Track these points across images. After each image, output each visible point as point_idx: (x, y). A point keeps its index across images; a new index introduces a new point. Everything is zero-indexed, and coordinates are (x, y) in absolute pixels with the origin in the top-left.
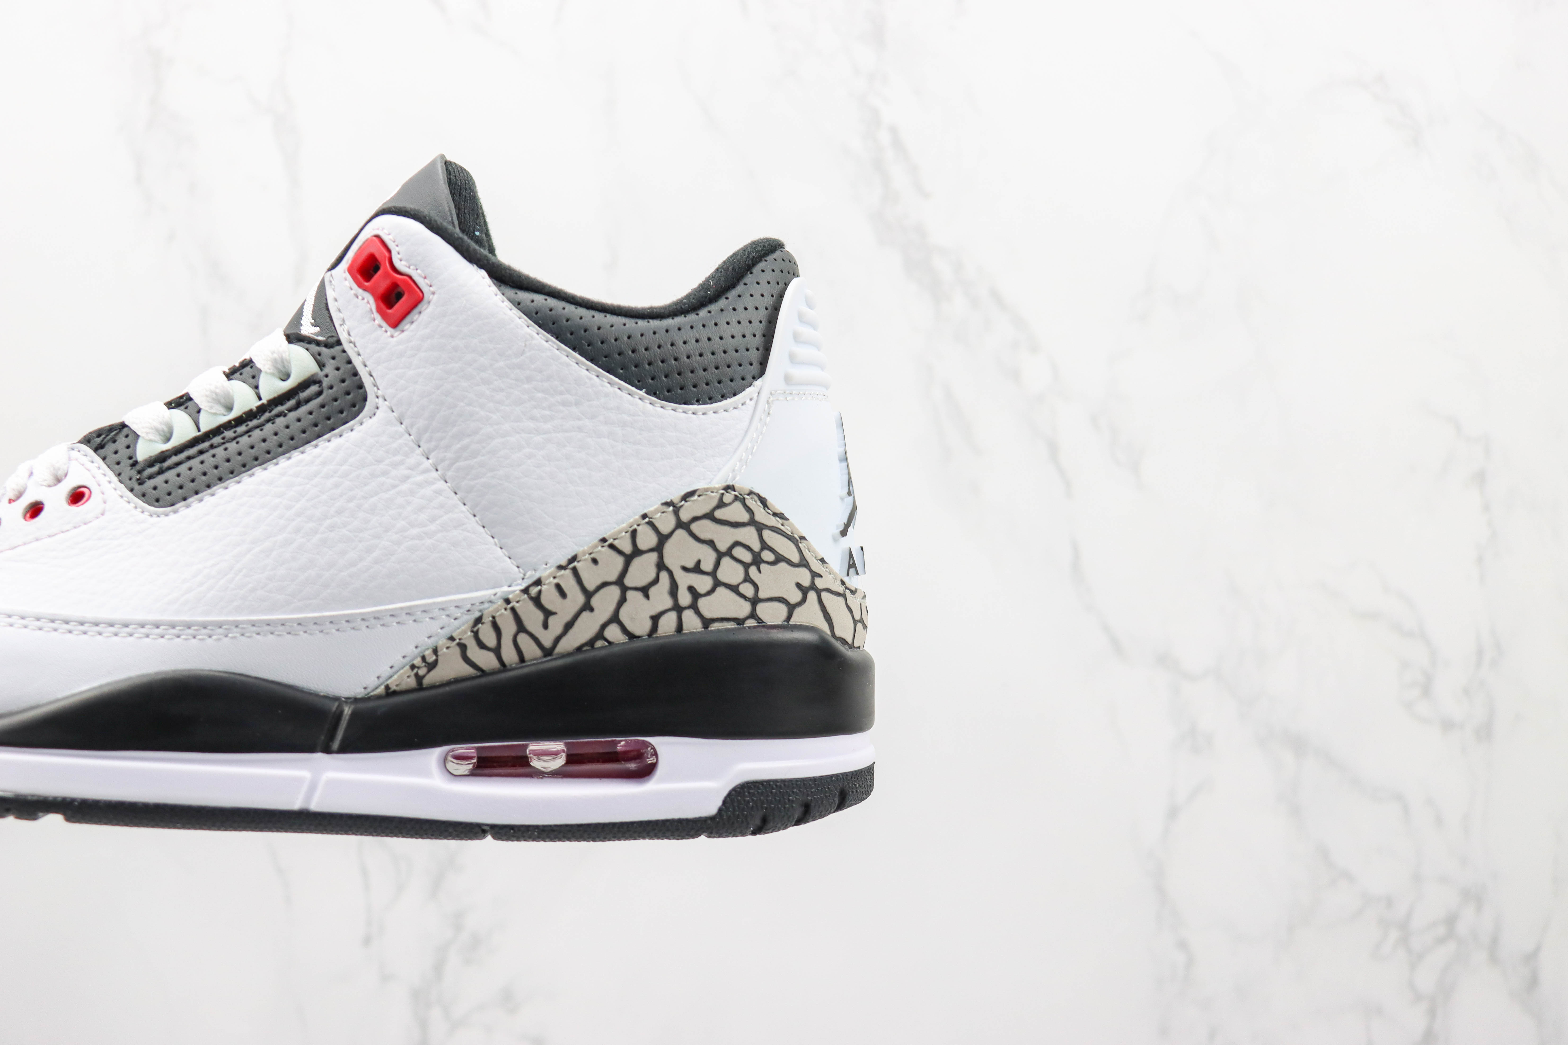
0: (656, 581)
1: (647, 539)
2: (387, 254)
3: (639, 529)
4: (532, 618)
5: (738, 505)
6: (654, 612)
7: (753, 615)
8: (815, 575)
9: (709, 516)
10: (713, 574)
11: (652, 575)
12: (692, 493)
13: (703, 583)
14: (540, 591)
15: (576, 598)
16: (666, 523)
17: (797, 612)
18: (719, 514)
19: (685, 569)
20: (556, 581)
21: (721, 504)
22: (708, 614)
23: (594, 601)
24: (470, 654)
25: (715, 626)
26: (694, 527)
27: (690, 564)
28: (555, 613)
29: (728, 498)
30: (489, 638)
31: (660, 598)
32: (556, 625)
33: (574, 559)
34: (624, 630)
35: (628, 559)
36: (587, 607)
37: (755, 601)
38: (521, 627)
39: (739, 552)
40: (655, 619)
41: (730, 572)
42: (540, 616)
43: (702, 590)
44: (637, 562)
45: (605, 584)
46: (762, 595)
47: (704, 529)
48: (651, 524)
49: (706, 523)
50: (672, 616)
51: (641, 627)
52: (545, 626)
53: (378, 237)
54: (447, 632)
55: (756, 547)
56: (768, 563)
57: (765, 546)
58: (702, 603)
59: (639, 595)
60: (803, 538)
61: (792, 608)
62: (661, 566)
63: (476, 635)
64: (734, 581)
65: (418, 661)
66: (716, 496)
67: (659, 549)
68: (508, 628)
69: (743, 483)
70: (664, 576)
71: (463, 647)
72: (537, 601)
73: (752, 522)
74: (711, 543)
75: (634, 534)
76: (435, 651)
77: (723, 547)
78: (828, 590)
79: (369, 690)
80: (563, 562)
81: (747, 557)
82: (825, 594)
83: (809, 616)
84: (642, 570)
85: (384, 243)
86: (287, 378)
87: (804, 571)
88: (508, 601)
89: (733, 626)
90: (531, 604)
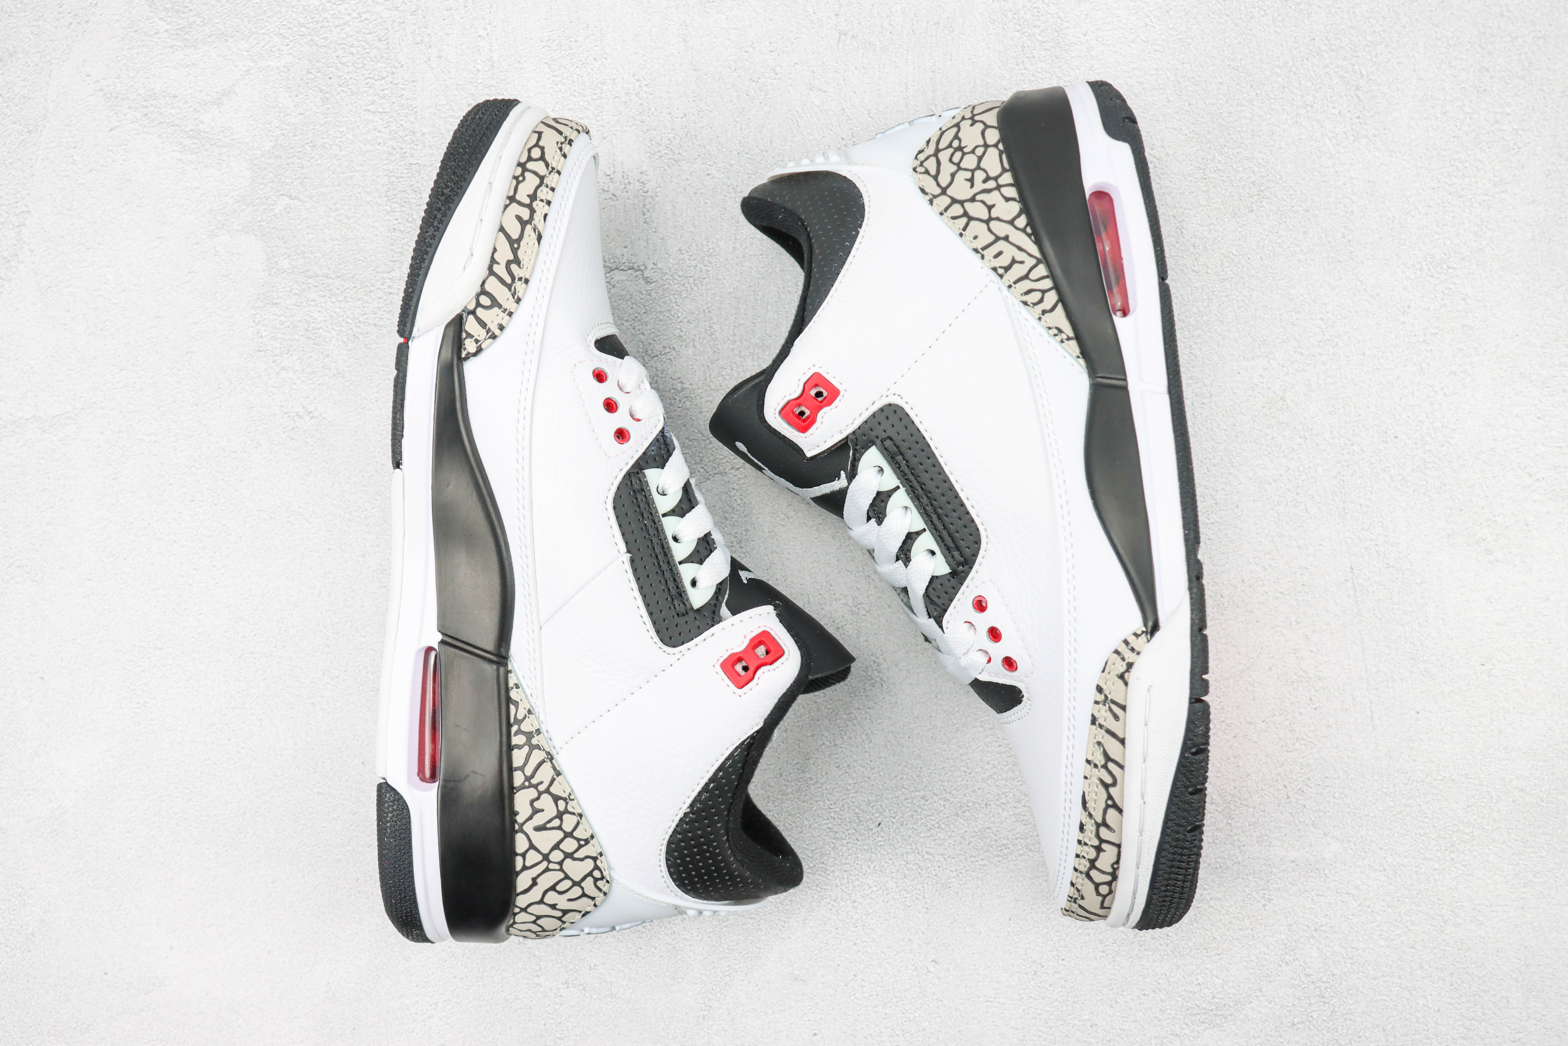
0: (983, 202)
1: (957, 210)
2: (792, 403)
3: (950, 215)
4: (1018, 271)
5: (925, 164)
6: (1003, 200)
7: (996, 146)
8: (963, 118)
9: (936, 178)
10: (973, 171)
11: (979, 203)
12: (922, 190)
13: (979, 176)
14: (1000, 267)
15: (1001, 245)
16: (945, 201)
17: (988, 123)
18: (933, 172)
19: (972, 186)
20: (992, 259)
21: (927, 172)
22: (999, 170)
23: (1002, 235)
24: (1048, 308)
25: (1006, 166)
26: (944, 185)
27: (969, 184)
28: (1013, 257)
29: (921, 169)
30: (1037, 296)
31: (993, 198)
32: (1020, 256)
33: (976, 250)
34: (1018, 216)
35: (971, 218)
36: (1006, 238)
37: (986, 146)
38: (1026, 277)
39: (956, 159)
40: (1007, 199)
41: (970, 162)
42: (1016, 266)
43: (984, 176)
44: (972, 213)
45: (990, 230)
46: (982, 143)
47: (944, 180)
48: (946, 210)
49: (940, 179)
50: (1003, 190)
51: (1014, 208)
52: (1022, 262)
53: (780, 412)
54: (1035, 323)
55: (951, 150)
56: (960, 142)
57: (950, 146)
58: (992, 174)
59: (993, 210)
60: (940, 129)
61: (987, 126)
62: (973, 199)
63: (1035, 304)
64: (976, 159)
65: (1058, 338)
66: (921, 176)
67: (962, 203)
68: (1026, 285)
69: (911, 163)
70: (978, 198)
71: (1044, 312)
72: (1007, 269)
73: (936, 154)
74: (953, 175)
75: (954, 218)
76: (1050, 328)
77: (955, 168)
78: (972, 112)
79: (1082, 371)
80: (980, 255)
81: (958, 155)
82: (975, 112)
83: (991, 119)
84: (977, 210)
85: (782, 409)
86: (881, 470)
87: (962, 124)
88: (1010, 287)
89: (1004, 156)
90: (1009, 272)
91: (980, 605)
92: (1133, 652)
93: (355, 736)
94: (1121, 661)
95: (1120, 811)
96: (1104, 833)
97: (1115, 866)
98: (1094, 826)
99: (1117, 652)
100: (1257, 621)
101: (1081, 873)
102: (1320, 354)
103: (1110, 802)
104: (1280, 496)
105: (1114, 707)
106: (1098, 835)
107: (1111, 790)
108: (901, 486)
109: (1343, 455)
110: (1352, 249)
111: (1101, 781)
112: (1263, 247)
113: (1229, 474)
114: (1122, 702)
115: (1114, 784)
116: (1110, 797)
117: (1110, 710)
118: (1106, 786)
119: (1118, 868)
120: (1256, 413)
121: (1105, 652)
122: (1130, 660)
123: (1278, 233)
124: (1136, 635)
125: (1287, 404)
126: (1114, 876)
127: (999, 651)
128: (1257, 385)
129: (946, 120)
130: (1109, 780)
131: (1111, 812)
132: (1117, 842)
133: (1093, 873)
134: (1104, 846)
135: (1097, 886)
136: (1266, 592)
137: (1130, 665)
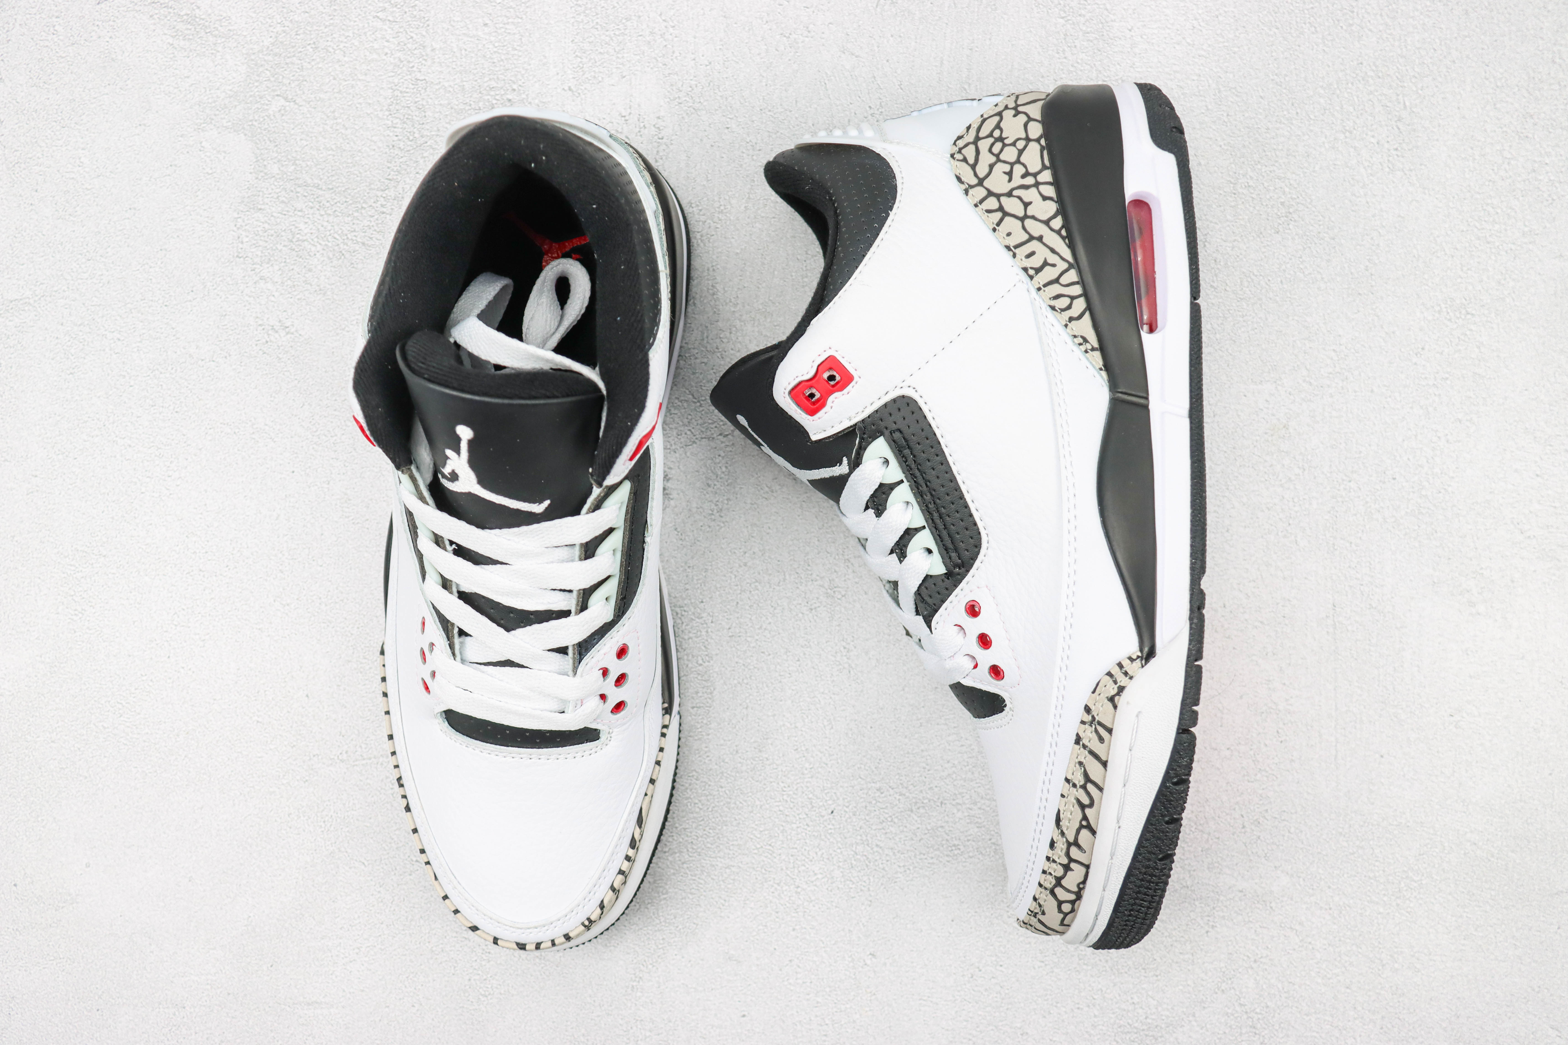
0: (1020, 198)
1: (992, 203)
2: (803, 384)
3: (985, 208)
4: (1049, 274)
5: (963, 151)
6: (1040, 199)
7: (1038, 140)
8: (1006, 108)
9: (973, 167)
10: (1012, 165)
11: (1016, 199)
12: (958, 179)
13: (1019, 170)
14: (1031, 268)
15: (1034, 245)
16: (980, 192)
17: (1032, 116)
18: (971, 161)
19: (1010, 180)
20: (1024, 259)
21: (965, 160)
22: (1039, 167)
23: (1036, 235)
24: (1076, 315)
25: (1047, 163)
26: (981, 175)
27: (1007, 177)
28: (1045, 259)
29: (959, 156)
30: (1064, 302)
31: (1031, 195)
32: (1052, 258)
33: (1008, 248)
34: (1054, 217)
35: (1006, 214)
36: (1040, 239)
37: (1028, 140)
38: (1056, 281)
39: (996, 149)
40: (1045, 198)
41: (1010, 154)
42: (1047, 268)
43: (1023, 171)
44: (1007, 209)
45: (1024, 228)
46: (1023, 136)
47: (982, 170)
48: (981, 202)
49: (978, 169)
50: (1041, 187)
51: (1050, 208)
52: (1054, 265)
53: (790, 392)
54: (1061, 329)
55: (991, 140)
56: (1002, 132)
57: (991, 135)
58: (1032, 170)
59: (1029, 208)
60: (982, 116)
61: (1030, 119)
62: (1009, 194)
63: (1063, 310)
64: (1016, 153)
65: (1083, 348)
66: (958, 163)
67: (998, 196)
68: (1056, 289)
69: (949, 149)
70: (1015, 193)
71: (1071, 319)
72: (1038, 270)
73: (975, 142)
74: (991, 167)
75: (988, 211)
76: (1075, 336)
77: (994, 159)
78: (1016, 102)
79: (1104, 383)
80: (1011, 253)
81: (998, 146)
82: (1019, 103)
83: (1035, 111)
84: (1013, 206)
86: (887, 462)
87: (1004, 114)
88: (1039, 289)
89: (1045, 152)
90: (1040, 274)
91: (973, 610)
92: (1126, 676)
93: (301, 667)
94: (1113, 683)
95: (1094, 832)
96: (1074, 852)
97: (1081, 886)
98: (1065, 845)
99: (1109, 674)
100: (1234, 648)
101: (1046, 889)
102: (1329, 386)
103: (1084, 823)
104: (1272, 525)
105: (1100, 729)
106: (1068, 854)
107: (1087, 811)
108: (905, 480)
109: (1339, 490)
110: (1373, 283)
111: (1078, 801)
112: (1284, 271)
113: (1224, 497)
114: (1109, 725)
115: (1091, 805)
116: (1085, 818)
117: (1096, 731)
118: (1083, 807)
119: (1084, 888)
120: (1258, 438)
121: (1097, 672)
122: (1122, 684)
123: (1301, 258)
124: (1131, 659)
125: (1290, 433)
126: (1079, 896)
127: (987, 658)
128: (1262, 410)
129: (988, 106)
130: (1086, 801)
131: (1085, 833)
132: (1086, 863)
133: (1058, 891)
134: (1073, 865)
135: (1060, 903)
136: (1246, 620)
137: (1121, 689)
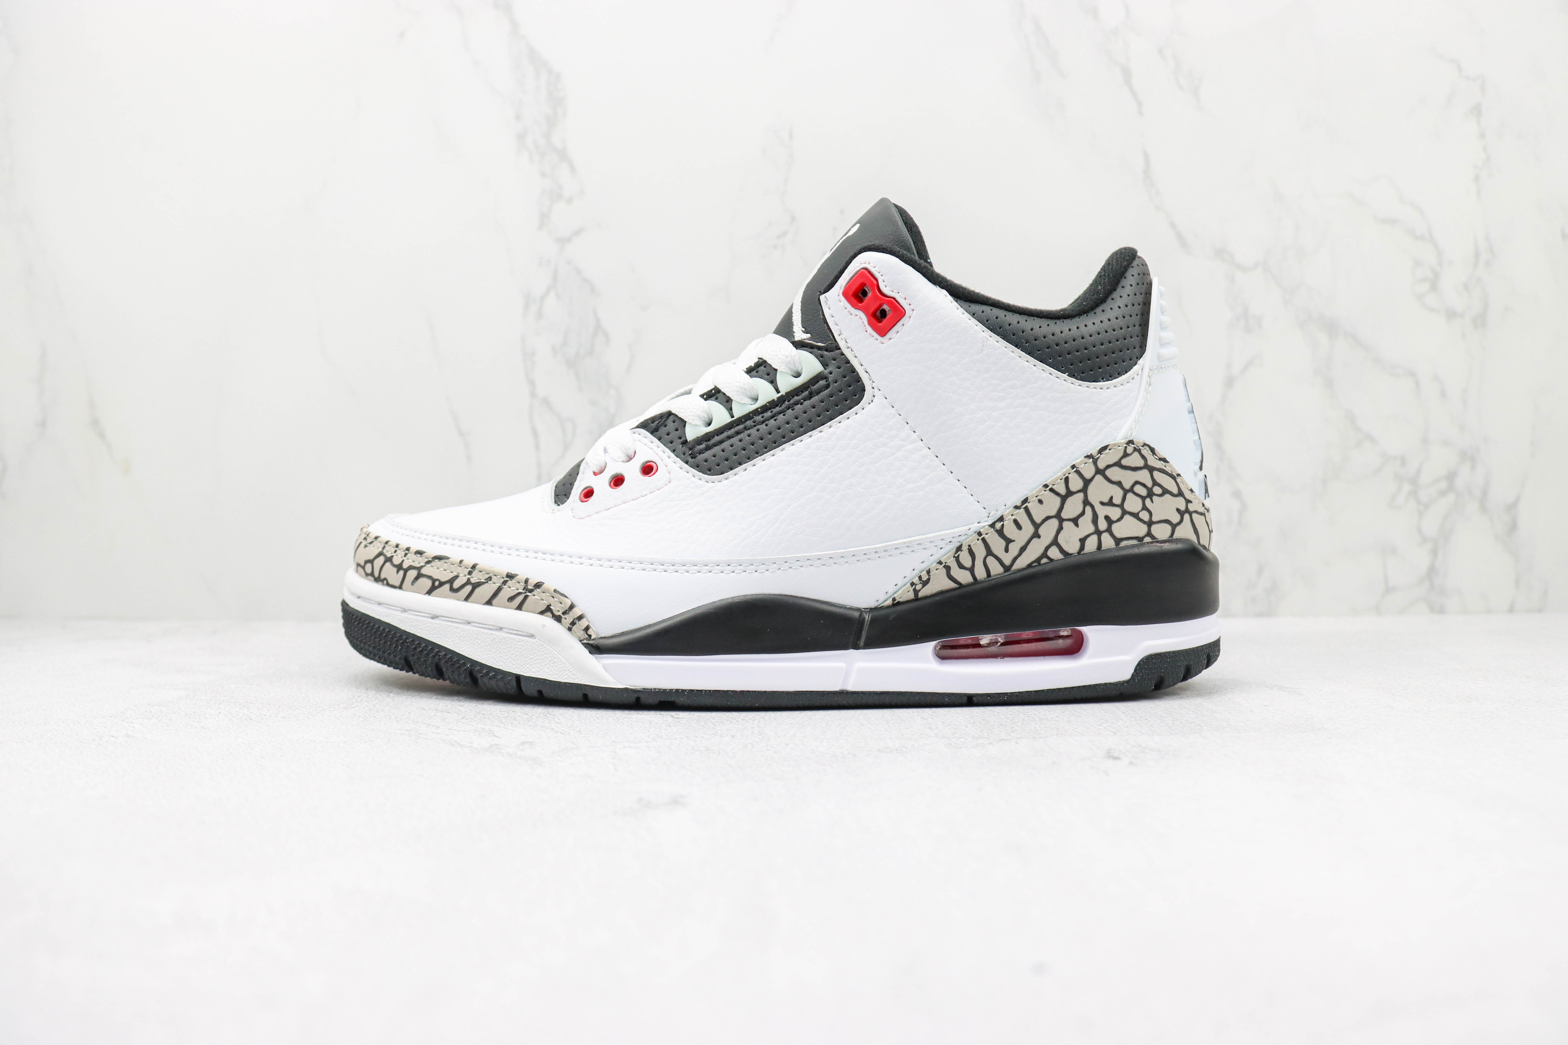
0: (1083, 513)
1: (1076, 484)
2: (875, 282)
3: (1070, 476)
4: (997, 545)
5: (1136, 454)
6: (1082, 536)
7: (1149, 534)
8: (1188, 501)
9: (1118, 464)
10: (1121, 506)
11: (1081, 510)
12: (1105, 448)
13: (1115, 513)
14: (1003, 525)
15: (1029, 529)
16: (1088, 471)
17: (1178, 529)
18: (1124, 462)
19: (1102, 503)
20: (1013, 517)
21: (1126, 455)
22: (1119, 535)
23: (1041, 531)
24: (952, 573)
25: (1123, 544)
26: (1108, 473)
27: (1106, 500)
28: (1014, 541)
29: (1130, 450)
30: (966, 561)
31: (1086, 526)
32: (1014, 549)
33: (1026, 501)
34: (1062, 551)
35: (1064, 499)
36: (1036, 535)
37: (1150, 524)
38: (989, 552)
39: (1139, 489)
40: (1083, 541)
41: (1133, 504)
42: (1003, 543)
43: (1114, 517)
44: (1070, 500)
45: (1048, 518)
46: (1154, 519)
47: (1115, 473)
48: (1078, 472)
49: (1116, 469)
50: (1095, 538)
51: (1072, 547)
52: (1007, 550)
53: (866, 269)
54: (936, 558)
55: (1149, 484)
56: (1157, 495)
57: (1155, 483)
58: (1115, 527)
59: (1071, 524)
60: (1179, 475)
61: (1174, 527)
62: (1086, 502)
63: (957, 559)
64: (1135, 511)
65: (916, 580)
66: (1122, 449)
67: (1084, 490)
68: (980, 552)
69: (1139, 439)
70: (1088, 509)
71: (948, 568)
72: (1000, 533)
73: (1146, 466)
74: (1119, 484)
75: (1067, 480)
76: (928, 572)
77: (1127, 486)
78: (1196, 512)
79: (880, 602)
80: (1019, 504)
81: (1143, 492)
82: (1194, 515)
83: (1185, 532)
84: (1073, 506)
85: (870, 272)
86: (798, 375)
87: (1181, 499)
88: (980, 534)
89: (1134, 542)
90: (996, 535)
91: (648, 469)
92: (570, 624)
94: (564, 610)
95: (429, 592)
96: (412, 574)
97: (385, 582)
98: (418, 565)
99: (572, 607)
101: (384, 547)
103: (437, 583)
105: (521, 598)
106: (411, 568)
107: (447, 586)
108: (779, 395)
111: (457, 577)
114: (525, 606)
115: (452, 589)
116: (442, 584)
117: (519, 594)
118: (451, 581)
119: (383, 584)
121: (574, 595)
122: (563, 620)
124: (587, 629)
126: (378, 580)
127: (601, 485)
129: (1191, 482)
130: (456, 585)
131: (428, 584)
132: (404, 586)
133: (381, 559)
134: (401, 573)
135: (371, 561)
137: (558, 619)
